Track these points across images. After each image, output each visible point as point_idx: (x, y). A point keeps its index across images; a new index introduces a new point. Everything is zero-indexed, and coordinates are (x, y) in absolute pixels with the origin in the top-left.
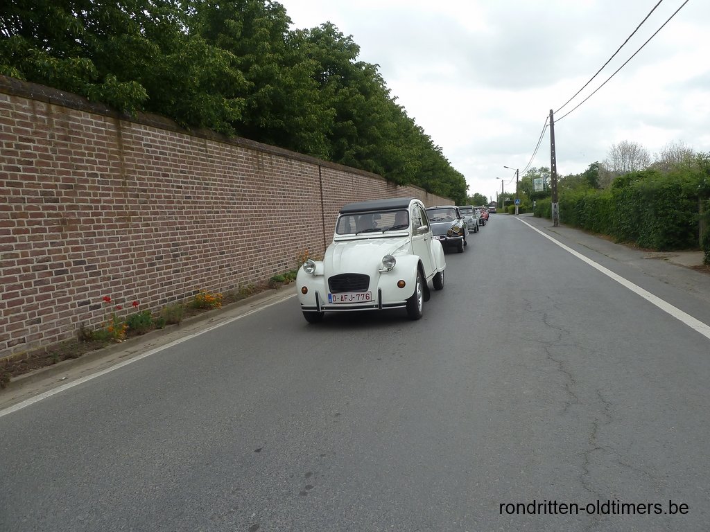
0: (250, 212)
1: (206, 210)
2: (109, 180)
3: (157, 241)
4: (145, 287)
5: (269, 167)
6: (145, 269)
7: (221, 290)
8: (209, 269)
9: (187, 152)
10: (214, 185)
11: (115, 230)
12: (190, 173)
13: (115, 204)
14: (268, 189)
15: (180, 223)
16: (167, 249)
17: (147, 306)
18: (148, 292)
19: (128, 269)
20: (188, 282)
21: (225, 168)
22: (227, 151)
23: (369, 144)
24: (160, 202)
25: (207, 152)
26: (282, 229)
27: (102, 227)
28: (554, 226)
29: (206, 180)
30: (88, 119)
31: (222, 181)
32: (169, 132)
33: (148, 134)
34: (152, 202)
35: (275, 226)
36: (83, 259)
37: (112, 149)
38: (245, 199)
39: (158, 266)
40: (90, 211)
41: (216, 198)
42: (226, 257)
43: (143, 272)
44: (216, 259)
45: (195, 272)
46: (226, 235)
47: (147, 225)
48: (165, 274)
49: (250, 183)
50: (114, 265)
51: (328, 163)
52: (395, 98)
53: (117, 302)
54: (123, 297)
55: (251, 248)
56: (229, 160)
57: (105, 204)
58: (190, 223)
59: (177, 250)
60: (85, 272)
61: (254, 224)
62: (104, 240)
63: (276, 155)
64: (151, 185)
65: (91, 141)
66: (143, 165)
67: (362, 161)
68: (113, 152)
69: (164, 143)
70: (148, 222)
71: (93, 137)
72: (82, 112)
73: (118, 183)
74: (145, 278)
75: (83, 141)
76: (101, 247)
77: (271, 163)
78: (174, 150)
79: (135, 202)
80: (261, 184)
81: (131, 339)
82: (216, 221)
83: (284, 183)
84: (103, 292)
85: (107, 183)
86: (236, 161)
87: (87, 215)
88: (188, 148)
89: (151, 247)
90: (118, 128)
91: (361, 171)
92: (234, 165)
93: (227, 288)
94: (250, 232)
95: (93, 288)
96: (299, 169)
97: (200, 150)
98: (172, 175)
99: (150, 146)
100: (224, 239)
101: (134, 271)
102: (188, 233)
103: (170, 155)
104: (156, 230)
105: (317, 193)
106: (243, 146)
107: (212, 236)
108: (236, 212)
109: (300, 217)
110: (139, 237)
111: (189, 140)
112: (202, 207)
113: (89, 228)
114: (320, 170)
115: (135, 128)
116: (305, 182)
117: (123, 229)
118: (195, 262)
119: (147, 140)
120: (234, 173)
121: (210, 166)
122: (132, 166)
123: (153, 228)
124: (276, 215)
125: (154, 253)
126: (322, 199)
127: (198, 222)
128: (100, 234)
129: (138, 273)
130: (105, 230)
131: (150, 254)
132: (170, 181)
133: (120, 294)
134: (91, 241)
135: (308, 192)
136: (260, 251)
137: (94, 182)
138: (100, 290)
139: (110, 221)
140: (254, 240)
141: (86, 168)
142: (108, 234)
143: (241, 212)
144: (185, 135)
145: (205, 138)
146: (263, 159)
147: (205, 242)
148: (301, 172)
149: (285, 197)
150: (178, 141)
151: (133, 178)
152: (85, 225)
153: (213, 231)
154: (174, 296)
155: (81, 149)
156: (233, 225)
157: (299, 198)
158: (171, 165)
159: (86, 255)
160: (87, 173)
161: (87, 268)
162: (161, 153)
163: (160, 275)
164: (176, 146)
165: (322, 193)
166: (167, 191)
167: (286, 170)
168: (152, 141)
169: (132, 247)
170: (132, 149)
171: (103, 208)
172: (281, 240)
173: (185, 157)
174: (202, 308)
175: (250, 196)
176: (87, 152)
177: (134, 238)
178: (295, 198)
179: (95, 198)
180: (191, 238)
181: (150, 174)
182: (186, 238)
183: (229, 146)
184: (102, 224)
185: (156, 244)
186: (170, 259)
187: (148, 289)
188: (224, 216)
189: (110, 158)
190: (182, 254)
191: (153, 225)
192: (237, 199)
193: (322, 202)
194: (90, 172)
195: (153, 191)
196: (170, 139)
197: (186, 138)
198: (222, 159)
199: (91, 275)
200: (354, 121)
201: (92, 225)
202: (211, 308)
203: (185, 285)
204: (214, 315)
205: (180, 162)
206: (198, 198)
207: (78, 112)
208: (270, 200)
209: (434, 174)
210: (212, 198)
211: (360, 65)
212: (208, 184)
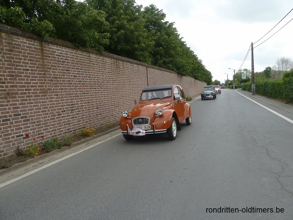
0: (112, 88)
1: (89, 88)
2: (36, 72)
3: (63, 103)
4: (55, 126)
5: (122, 67)
6: (55, 117)
7: (97, 126)
8: (91, 116)
9: (79, 59)
10: (94, 75)
11: (39, 98)
12: (81, 69)
13: (39, 85)
14: (121, 77)
15: (75, 94)
16: (68, 107)
17: (56, 136)
18: (57, 128)
19: (46, 117)
20: (79, 123)
21: (100, 67)
22: (101, 59)
23: (169, 57)
24: (64, 84)
25: (90, 59)
26: (128, 96)
27: (31, 96)
28: (253, 95)
29: (90, 73)
30: (24, 41)
31: (98, 73)
32: (70, 49)
33: (59, 50)
34: (60, 84)
35: (125, 95)
36: (19, 113)
37: (38, 57)
38: (110, 82)
39: (63, 115)
40: (24, 88)
41: (94, 82)
42: (99, 110)
43: (54, 119)
44: (94, 111)
45: (83, 118)
46: (99, 99)
47: (57, 95)
48: (66, 119)
49: (113, 75)
50: (37, 115)
51: (151, 66)
52: (182, 38)
53: (39, 134)
54: (42, 132)
55: (113, 106)
56: (102, 63)
57: (33, 85)
58: (81, 94)
59: (73, 107)
60: (20, 120)
61: (114, 94)
62: (32, 103)
63: (126, 61)
64: (60, 75)
65: (25, 52)
66: (55, 65)
67: (166, 65)
68: (38, 58)
69: (67, 54)
70: (58, 94)
71: (27, 50)
72: (21, 37)
73: (41, 74)
74: (56, 121)
75: (21, 52)
76: (30, 106)
77: (123, 65)
78: (73, 58)
79: (51, 83)
80: (119, 75)
81: (42, 155)
82: (94, 93)
83: (129, 75)
84: (31, 130)
85: (34, 74)
86: (106, 64)
87: (23, 90)
88: (80, 57)
89: (59, 106)
90: (42, 46)
91: (166, 70)
92: (104, 66)
93: (100, 125)
94: (112, 98)
95: (25, 128)
96: (137, 68)
97: (86, 58)
98: (71, 71)
99: (60, 56)
100: (99, 102)
101: (49, 118)
102: (79, 99)
103: (70, 60)
104: (62, 97)
105: (145, 79)
106: (109, 57)
107: (92, 100)
108: (105, 88)
109: (137, 91)
110: (52, 101)
111: (81, 53)
112: (87, 86)
113: (24, 97)
114: (147, 69)
115: (51, 46)
116: (140, 74)
117: (43, 97)
118: (83, 113)
119: (58, 53)
120: (104, 70)
121: (92, 66)
122: (49, 65)
123: (60, 96)
124: (125, 90)
125: (61, 109)
126: (148, 82)
127: (85, 93)
128: (30, 100)
129: (51, 119)
130: (33, 98)
131: (58, 109)
132: (70, 73)
133: (41, 130)
134: (25, 104)
135: (141, 79)
136: (117, 107)
137: (27, 73)
138: (29, 129)
139: (36, 93)
140: (114, 102)
141: (22, 66)
142: (35, 100)
143: (108, 88)
144: (79, 51)
145: (90, 52)
146: (119, 63)
147: (88, 103)
148: (138, 70)
149: (130, 81)
150: (75, 53)
151: (50, 72)
152: (21, 95)
153: (93, 97)
154: (71, 130)
155: (20, 56)
156: (104, 94)
157: (137, 82)
158: (71, 65)
159: (21, 111)
160: (23, 69)
161: (22, 118)
162: (65, 59)
163: (64, 120)
164: (74, 56)
165: (148, 80)
166: (68, 78)
167: (130, 68)
168: (60, 53)
169: (48, 106)
170: (49, 57)
171: (32, 86)
172: (128, 101)
173: (79, 61)
174: (85, 136)
175: (112, 81)
176: (23, 58)
177: (49, 102)
178: (135, 81)
179: (28, 81)
180: (81, 101)
181: (59, 70)
182: (79, 101)
183: (102, 57)
184: (31, 95)
185: (62, 104)
186: (69, 112)
187: (57, 127)
188: (99, 90)
189: (36, 61)
190: (76, 109)
191: (60, 95)
192: (106, 82)
193: (148, 84)
194: (24, 68)
195: (61, 78)
196: (71, 53)
197: (79, 52)
198: (98, 63)
199: (24, 121)
200: (163, 47)
201: (25, 96)
202: (89, 136)
203: (77, 124)
204: (90, 140)
205: (76, 64)
206: (85, 81)
207: (19, 37)
208: (123, 83)
209: (198, 71)
210: (92, 82)
211: (166, 23)
212: (91, 75)
